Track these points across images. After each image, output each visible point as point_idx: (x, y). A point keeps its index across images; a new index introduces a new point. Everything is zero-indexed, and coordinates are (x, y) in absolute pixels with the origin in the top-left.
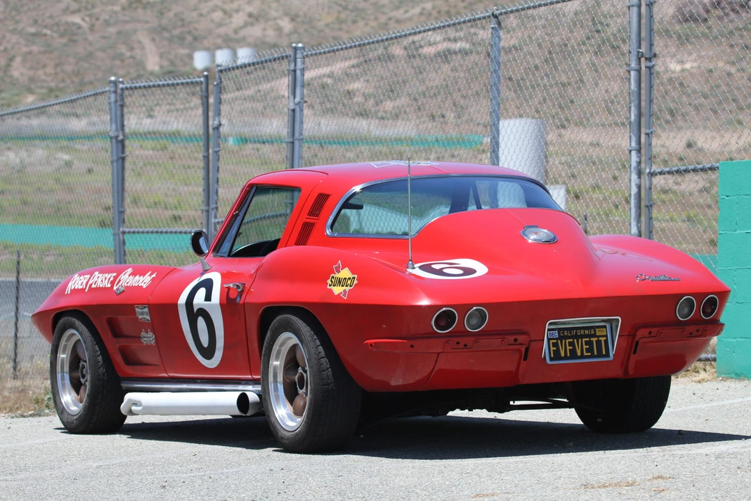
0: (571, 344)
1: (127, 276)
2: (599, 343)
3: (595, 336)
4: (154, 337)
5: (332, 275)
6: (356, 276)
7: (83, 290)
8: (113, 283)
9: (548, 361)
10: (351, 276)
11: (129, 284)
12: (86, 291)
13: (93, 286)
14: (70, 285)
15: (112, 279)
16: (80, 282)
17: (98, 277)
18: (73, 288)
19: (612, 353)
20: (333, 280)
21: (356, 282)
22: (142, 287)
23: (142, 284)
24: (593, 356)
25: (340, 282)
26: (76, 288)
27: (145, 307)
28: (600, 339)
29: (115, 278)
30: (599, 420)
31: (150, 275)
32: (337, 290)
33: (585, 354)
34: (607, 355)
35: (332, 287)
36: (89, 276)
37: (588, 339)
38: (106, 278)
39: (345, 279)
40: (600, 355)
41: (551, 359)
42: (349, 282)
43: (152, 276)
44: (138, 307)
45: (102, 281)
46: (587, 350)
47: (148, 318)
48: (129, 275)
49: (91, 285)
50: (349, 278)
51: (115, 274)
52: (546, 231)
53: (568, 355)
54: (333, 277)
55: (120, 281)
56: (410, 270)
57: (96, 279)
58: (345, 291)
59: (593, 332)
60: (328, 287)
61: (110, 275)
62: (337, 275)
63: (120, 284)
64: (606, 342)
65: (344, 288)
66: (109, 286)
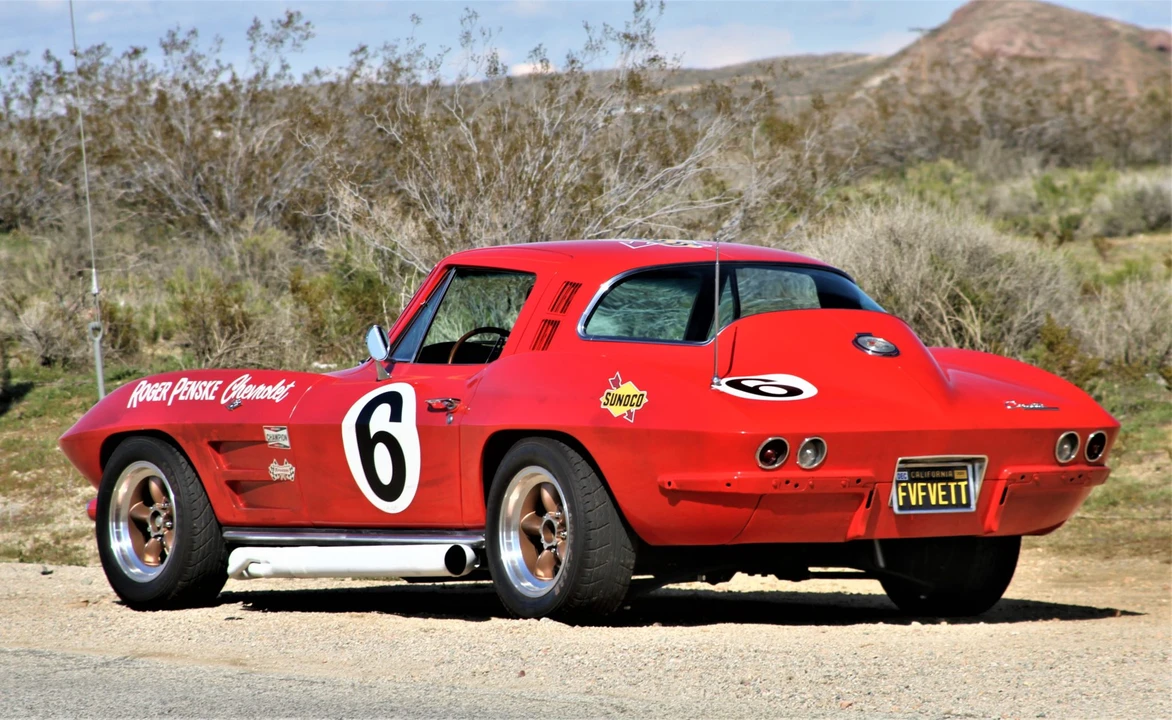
0: (925, 489)
1: (242, 385)
2: (958, 488)
3: (952, 479)
4: (294, 469)
5: (608, 391)
6: (645, 393)
7: (163, 403)
8: (218, 394)
9: (896, 510)
10: (638, 393)
11: (248, 397)
12: (170, 403)
13: (181, 398)
14: (135, 395)
15: (216, 388)
16: (155, 392)
17: (189, 386)
18: (141, 399)
19: (973, 503)
20: (610, 398)
21: (645, 400)
22: (272, 401)
23: (273, 397)
24: (950, 506)
25: (620, 400)
26: (148, 399)
27: (282, 429)
28: (960, 483)
29: (222, 388)
30: (922, 597)
31: (285, 385)
32: (617, 411)
33: (941, 502)
34: (968, 505)
35: (608, 407)
36: (170, 384)
37: (944, 484)
38: (204, 388)
39: (629, 396)
40: (959, 504)
41: (900, 508)
42: (635, 400)
43: (289, 386)
44: (269, 429)
45: (197, 391)
46: (945, 498)
47: (287, 443)
48: (248, 384)
49: (177, 396)
50: (636, 396)
51: (220, 382)
52: (882, 340)
53: (921, 503)
54: (609, 394)
55: (230, 392)
56: (715, 387)
57: (184, 388)
58: (629, 411)
59: (951, 475)
60: (603, 407)
61: (211, 384)
62: (615, 391)
63: (232, 395)
64: (967, 487)
65: (628, 407)
66: (212, 398)
